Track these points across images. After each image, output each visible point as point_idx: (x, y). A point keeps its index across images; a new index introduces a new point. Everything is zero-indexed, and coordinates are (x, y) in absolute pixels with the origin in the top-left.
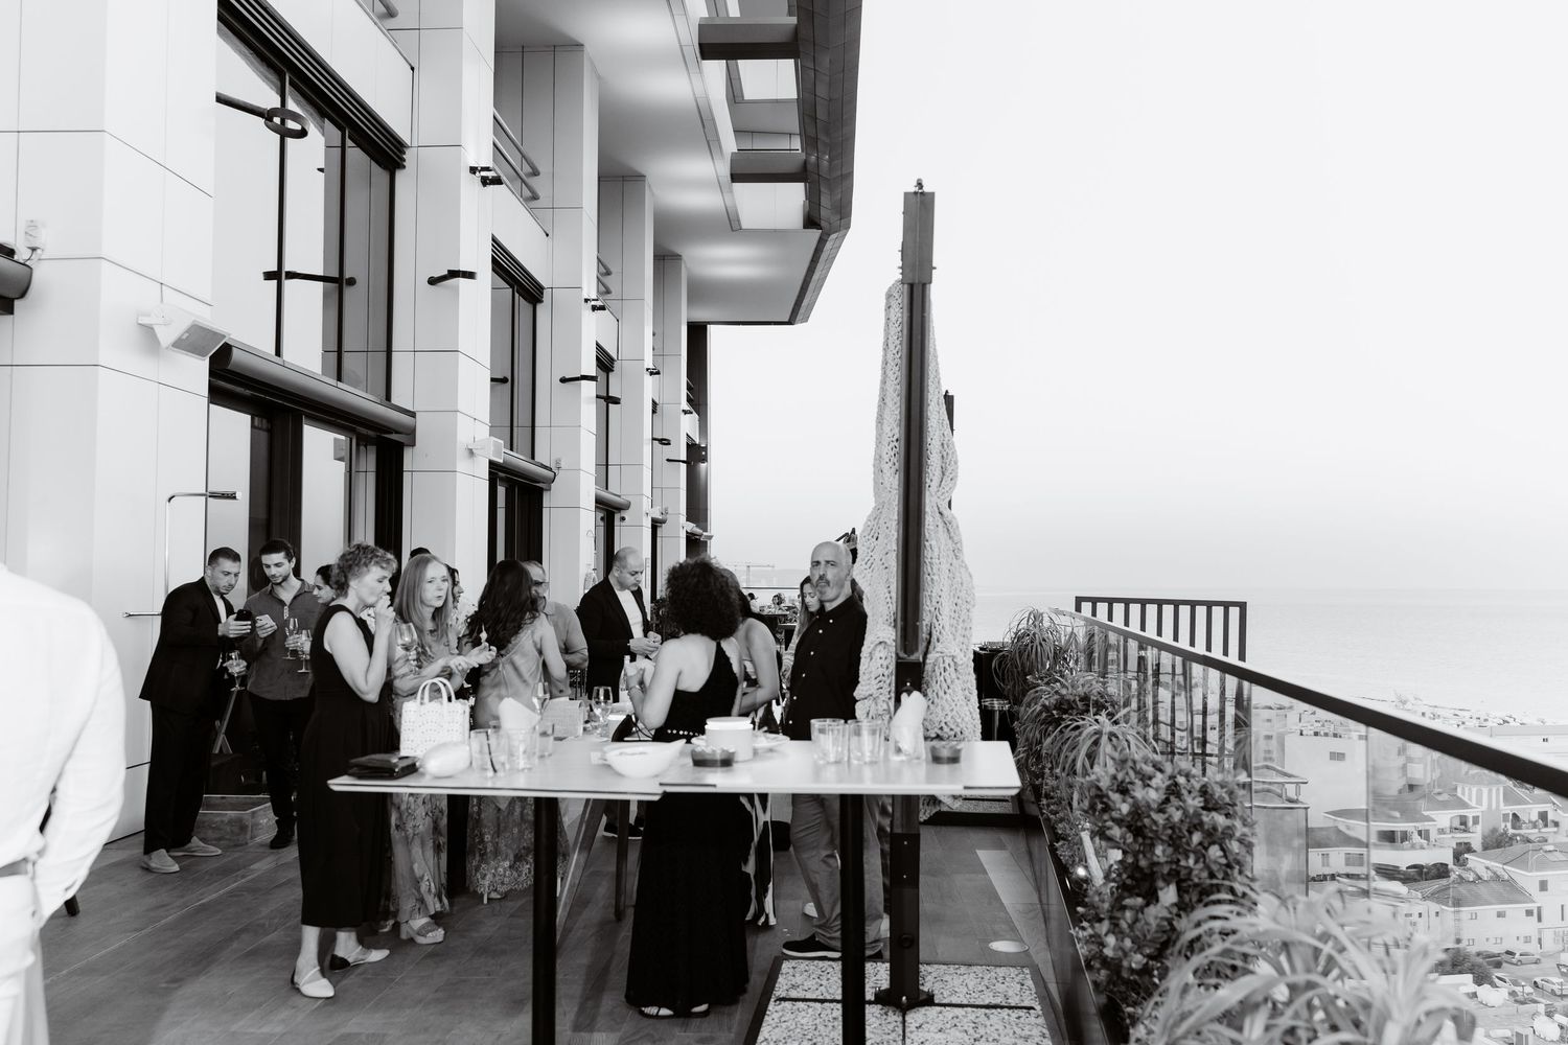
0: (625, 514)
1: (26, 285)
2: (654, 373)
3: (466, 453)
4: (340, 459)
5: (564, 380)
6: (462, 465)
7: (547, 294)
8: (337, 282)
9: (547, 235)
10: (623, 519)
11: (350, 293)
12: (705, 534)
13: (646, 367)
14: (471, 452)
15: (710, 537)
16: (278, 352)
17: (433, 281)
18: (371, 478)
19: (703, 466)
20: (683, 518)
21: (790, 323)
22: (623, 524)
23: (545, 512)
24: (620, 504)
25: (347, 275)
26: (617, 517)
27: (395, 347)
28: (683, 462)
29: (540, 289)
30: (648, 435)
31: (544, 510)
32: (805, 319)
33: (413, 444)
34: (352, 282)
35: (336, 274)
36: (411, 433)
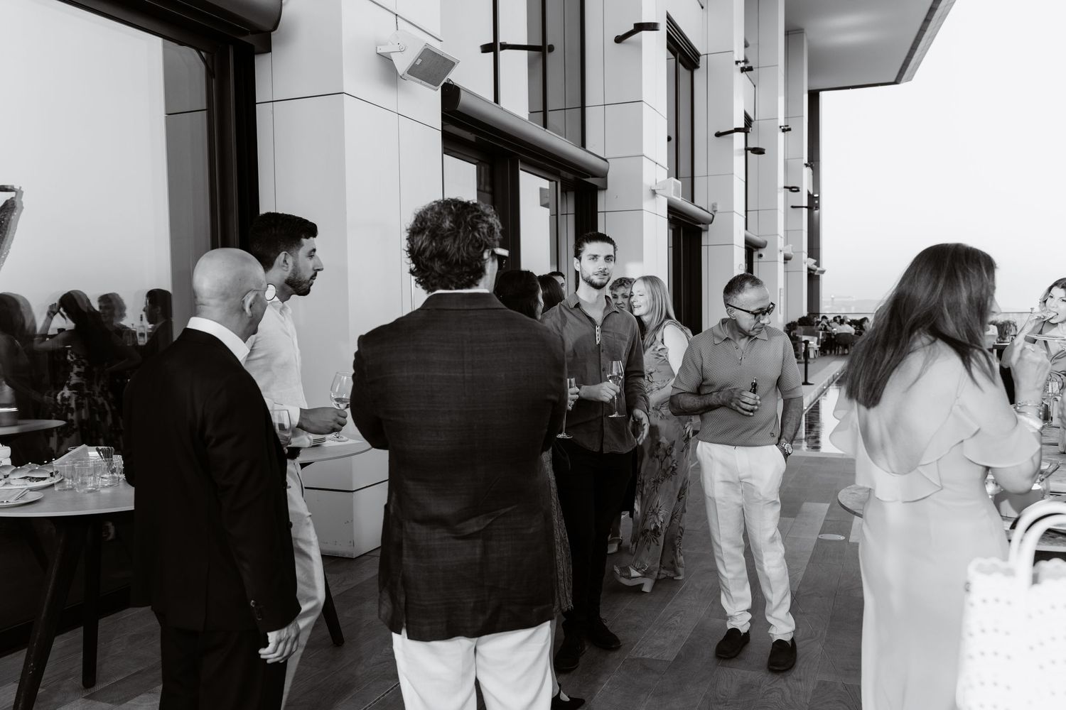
0: (762, 252)
1: (277, 19)
2: (786, 130)
3: (650, 193)
4: (546, 205)
5: (718, 135)
6: (647, 205)
7: (702, 60)
8: (540, 50)
9: (702, 8)
10: (761, 256)
11: (551, 57)
12: (818, 269)
13: (779, 125)
14: (654, 193)
15: (823, 272)
16: (496, 100)
17: (619, 40)
18: (571, 219)
19: (816, 212)
20: (805, 255)
21: (896, 83)
22: (760, 260)
23: (704, 249)
24: (760, 243)
25: (549, 42)
26: (755, 255)
27: (587, 104)
28: (806, 207)
29: (697, 55)
30: (781, 183)
31: (703, 247)
32: (910, 79)
33: (605, 188)
34: (551, 48)
35: (539, 43)
36: (603, 175)
